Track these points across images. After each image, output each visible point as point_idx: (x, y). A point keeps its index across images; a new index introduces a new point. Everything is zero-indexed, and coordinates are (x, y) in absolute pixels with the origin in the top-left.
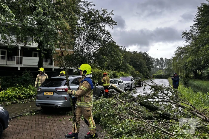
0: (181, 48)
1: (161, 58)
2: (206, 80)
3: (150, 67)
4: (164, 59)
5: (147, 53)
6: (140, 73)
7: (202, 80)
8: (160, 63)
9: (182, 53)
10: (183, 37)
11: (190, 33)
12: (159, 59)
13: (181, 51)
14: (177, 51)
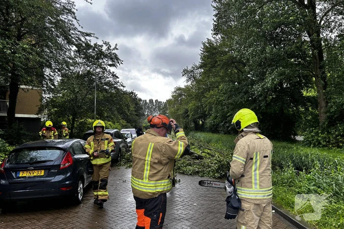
0: (179, 89)
1: (150, 100)
2: (208, 132)
3: (139, 113)
4: (154, 102)
5: (136, 94)
6: (128, 122)
7: (204, 131)
8: (148, 107)
9: (180, 95)
10: (183, 75)
11: (192, 71)
12: (148, 101)
13: (179, 93)
14: (175, 92)
